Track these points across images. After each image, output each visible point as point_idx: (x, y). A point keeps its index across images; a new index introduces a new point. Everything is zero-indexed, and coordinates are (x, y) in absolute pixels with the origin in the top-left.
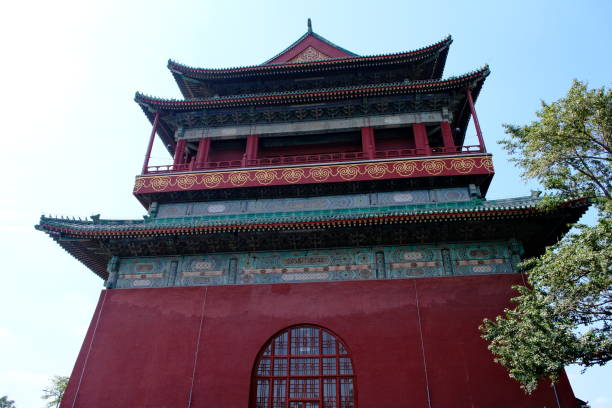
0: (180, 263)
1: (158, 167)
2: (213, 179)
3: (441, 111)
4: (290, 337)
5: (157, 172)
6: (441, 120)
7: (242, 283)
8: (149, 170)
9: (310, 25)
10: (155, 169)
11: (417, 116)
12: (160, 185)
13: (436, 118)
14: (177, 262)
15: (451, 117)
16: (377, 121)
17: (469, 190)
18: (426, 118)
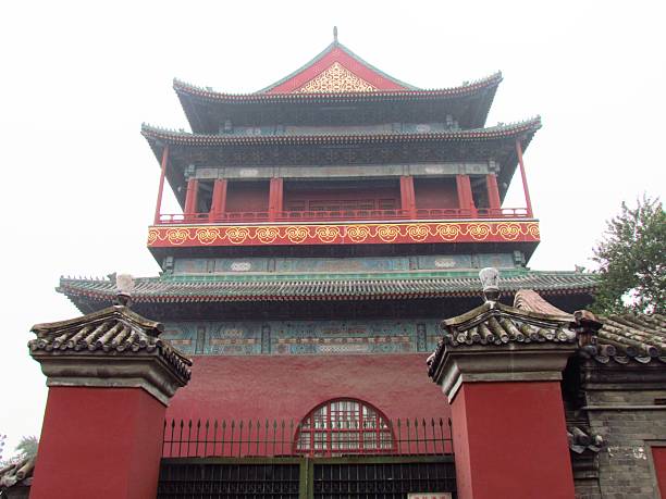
0: (207, 330)
1: (172, 215)
2: (238, 233)
3: (488, 162)
4: (329, 412)
5: (172, 222)
6: (486, 172)
7: (277, 353)
8: (162, 218)
9: (336, 34)
10: (169, 218)
11: (461, 166)
12: (179, 236)
13: (483, 170)
14: (204, 329)
15: (498, 169)
16: (417, 170)
17: (513, 257)
18: (471, 169)
